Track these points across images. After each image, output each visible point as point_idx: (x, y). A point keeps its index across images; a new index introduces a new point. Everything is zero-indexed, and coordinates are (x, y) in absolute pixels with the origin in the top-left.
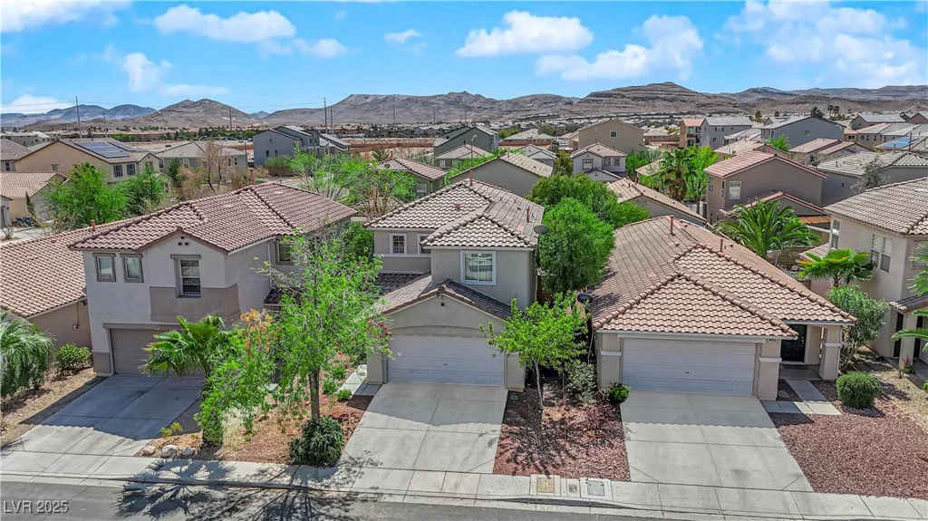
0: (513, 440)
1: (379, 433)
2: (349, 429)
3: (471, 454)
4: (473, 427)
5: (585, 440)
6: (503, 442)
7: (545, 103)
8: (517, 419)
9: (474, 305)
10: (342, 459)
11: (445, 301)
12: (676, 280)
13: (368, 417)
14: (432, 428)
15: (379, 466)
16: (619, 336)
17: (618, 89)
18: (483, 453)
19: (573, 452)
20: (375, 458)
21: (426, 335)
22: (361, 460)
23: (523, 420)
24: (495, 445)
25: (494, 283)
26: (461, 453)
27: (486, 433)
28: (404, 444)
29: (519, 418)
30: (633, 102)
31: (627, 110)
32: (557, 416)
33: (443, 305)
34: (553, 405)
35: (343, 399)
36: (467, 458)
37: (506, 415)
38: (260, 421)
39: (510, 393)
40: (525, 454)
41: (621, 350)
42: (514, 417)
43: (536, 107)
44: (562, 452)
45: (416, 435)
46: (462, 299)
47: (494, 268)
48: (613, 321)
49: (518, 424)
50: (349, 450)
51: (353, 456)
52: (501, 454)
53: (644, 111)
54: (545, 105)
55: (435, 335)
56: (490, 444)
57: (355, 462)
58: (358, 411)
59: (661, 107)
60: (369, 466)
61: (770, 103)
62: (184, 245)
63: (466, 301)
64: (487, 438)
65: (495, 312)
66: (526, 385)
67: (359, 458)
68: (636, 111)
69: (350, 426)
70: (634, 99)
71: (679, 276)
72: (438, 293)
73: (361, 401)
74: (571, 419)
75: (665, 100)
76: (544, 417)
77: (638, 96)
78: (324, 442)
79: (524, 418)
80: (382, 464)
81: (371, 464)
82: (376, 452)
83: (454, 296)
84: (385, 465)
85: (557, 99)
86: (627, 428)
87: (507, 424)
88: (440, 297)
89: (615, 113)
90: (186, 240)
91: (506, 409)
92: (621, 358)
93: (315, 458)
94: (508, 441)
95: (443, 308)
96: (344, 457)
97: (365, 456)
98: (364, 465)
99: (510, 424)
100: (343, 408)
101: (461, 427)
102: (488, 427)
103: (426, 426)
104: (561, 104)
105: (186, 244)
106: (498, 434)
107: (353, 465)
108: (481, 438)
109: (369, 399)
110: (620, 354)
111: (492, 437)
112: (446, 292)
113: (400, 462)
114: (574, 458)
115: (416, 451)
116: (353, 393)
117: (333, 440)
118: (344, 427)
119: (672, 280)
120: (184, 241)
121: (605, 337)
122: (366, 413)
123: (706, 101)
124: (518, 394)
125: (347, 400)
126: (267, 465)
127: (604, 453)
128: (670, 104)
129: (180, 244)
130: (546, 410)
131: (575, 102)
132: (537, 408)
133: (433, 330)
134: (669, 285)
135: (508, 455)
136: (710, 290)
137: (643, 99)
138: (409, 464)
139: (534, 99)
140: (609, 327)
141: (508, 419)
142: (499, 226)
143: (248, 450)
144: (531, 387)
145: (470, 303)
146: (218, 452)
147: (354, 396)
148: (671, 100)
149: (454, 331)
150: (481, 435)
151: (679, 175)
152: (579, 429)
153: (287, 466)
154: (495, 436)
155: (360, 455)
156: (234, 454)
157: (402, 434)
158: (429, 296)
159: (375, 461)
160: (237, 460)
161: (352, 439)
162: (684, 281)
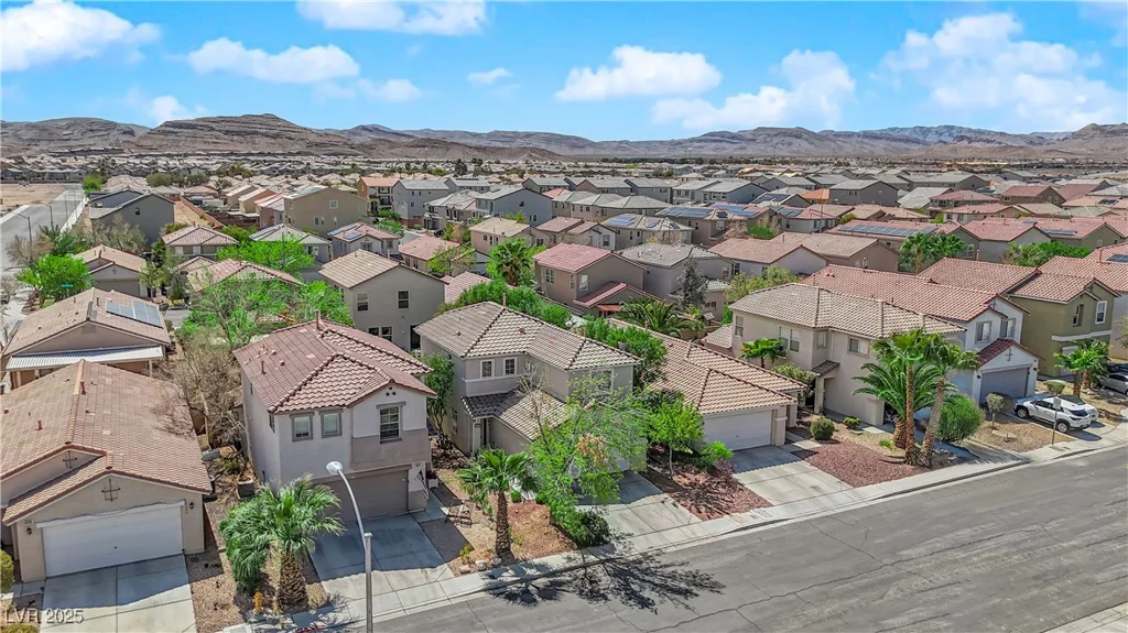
7: (91, 130)
17: (203, 119)
30: (226, 137)
31: (220, 147)
43: (77, 134)
53: (243, 149)
54: (91, 134)
59: (262, 144)
61: (387, 145)
68: (232, 148)
70: (227, 132)
75: (267, 136)
77: (231, 128)
85: (109, 126)
89: (204, 151)
104: (115, 133)
123: (318, 140)
128: (273, 141)
131: (140, 133)
137: (238, 133)
139: (73, 123)
148: (275, 137)
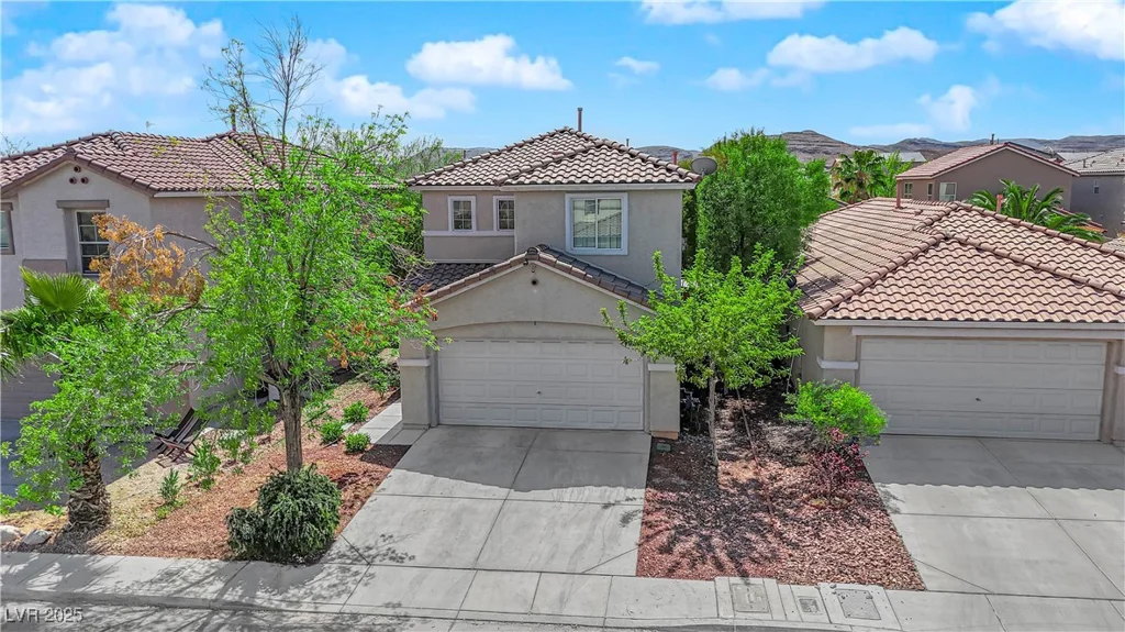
0: (668, 514)
1: (414, 504)
2: (356, 497)
3: (589, 539)
4: (593, 493)
5: (808, 512)
6: (650, 518)
8: (674, 480)
9: (590, 281)
10: (334, 550)
11: (539, 276)
12: (943, 245)
13: (396, 478)
14: (514, 494)
15: (407, 562)
16: (855, 332)
18: (614, 538)
19: (792, 535)
20: (400, 549)
21: (504, 339)
22: (373, 552)
23: (683, 482)
24: (636, 523)
25: (624, 251)
26: (572, 536)
27: (617, 503)
28: (459, 523)
29: (675, 479)
32: (745, 475)
33: (534, 283)
34: (734, 459)
35: (355, 449)
36: (582, 547)
37: (651, 474)
38: (197, 486)
39: (654, 440)
40: (695, 538)
41: (857, 359)
42: (668, 476)
44: (770, 537)
45: (482, 506)
46: (569, 271)
47: (624, 217)
48: (843, 305)
49: (674, 488)
50: (352, 533)
51: (358, 545)
52: (648, 538)
55: (521, 339)
56: (626, 519)
57: (360, 556)
58: (380, 468)
60: (387, 561)
62: (80, 184)
63: (576, 274)
64: (620, 511)
65: (629, 293)
66: (682, 431)
67: (369, 548)
69: (361, 493)
71: (946, 239)
72: (525, 261)
73: (389, 454)
74: (773, 478)
75: (804, 152)
76: (723, 478)
78: (294, 513)
79: (687, 477)
80: (413, 558)
81: (391, 558)
82: (403, 538)
83: (554, 265)
84: (419, 560)
86: (887, 493)
87: (655, 486)
88: (528, 268)
90: (85, 173)
91: (651, 464)
92: (857, 372)
93: (276, 545)
94: (661, 516)
95: (535, 290)
96: (340, 546)
97: (381, 543)
98: (377, 561)
99: (660, 488)
100: (354, 464)
101: (569, 494)
102: (619, 493)
103: (503, 492)
105: (83, 181)
106: (640, 504)
107: (355, 561)
108: (609, 511)
109: (403, 450)
110: (855, 366)
111: (629, 508)
112: (540, 259)
113: (448, 554)
114: (796, 546)
115: (484, 533)
116: (373, 441)
117: (315, 510)
118: (347, 495)
119: (936, 245)
120: (79, 176)
121: (828, 336)
122: (394, 472)
124: (667, 441)
125: (362, 451)
126: (183, 562)
127: (853, 537)
129: (72, 181)
130: (723, 466)
132: (708, 463)
133: (516, 330)
134: (932, 252)
135: (663, 539)
136: (1008, 257)
138: (467, 558)
140: (838, 315)
141: (657, 481)
142: (632, 156)
143: (156, 534)
144: (690, 433)
145: (584, 277)
146: (95, 540)
147: (376, 446)
148: (812, 152)
149: (553, 332)
150: (606, 506)
151: (861, 185)
152: (792, 496)
153: (223, 564)
154: (635, 508)
155: (371, 542)
156: (125, 543)
157: (457, 504)
158: (510, 266)
159: (399, 552)
160: (127, 553)
161: (360, 516)
162: (956, 245)
